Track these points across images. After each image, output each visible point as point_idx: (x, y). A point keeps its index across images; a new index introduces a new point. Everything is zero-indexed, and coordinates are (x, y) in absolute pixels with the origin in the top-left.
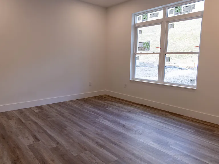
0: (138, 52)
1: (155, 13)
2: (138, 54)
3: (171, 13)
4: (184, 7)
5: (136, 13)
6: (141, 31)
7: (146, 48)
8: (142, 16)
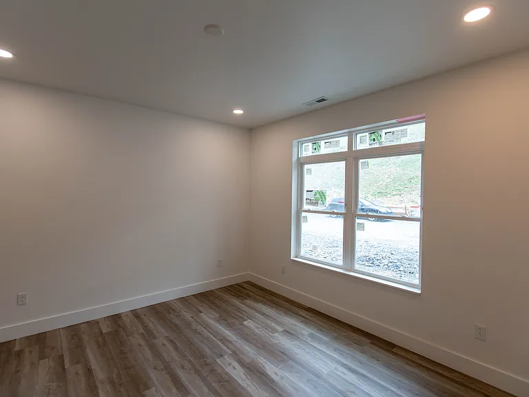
0: (306, 207)
1: (333, 141)
2: (306, 211)
3: (363, 142)
4: (386, 133)
5: (300, 140)
6: (309, 171)
7: (320, 202)
8: (310, 144)
